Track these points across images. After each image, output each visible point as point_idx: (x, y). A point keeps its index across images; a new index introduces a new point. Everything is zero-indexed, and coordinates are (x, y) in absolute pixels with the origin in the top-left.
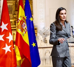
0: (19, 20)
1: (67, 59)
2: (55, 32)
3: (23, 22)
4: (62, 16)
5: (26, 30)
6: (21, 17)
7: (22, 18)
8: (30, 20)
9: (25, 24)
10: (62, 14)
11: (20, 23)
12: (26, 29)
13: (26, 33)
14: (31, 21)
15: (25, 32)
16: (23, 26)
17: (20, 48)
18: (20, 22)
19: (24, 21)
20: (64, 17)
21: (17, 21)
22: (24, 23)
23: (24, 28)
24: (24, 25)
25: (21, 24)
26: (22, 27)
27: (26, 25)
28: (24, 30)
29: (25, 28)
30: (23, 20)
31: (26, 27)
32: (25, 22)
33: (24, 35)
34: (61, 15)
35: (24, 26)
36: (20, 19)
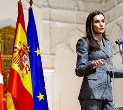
0: (16, 48)
1: (108, 106)
2: (87, 54)
3: (24, 53)
4: (98, 25)
5: (28, 69)
6: (20, 43)
7: (22, 46)
8: (36, 53)
9: (26, 57)
10: (98, 21)
11: (19, 53)
12: (28, 67)
13: (27, 73)
14: (38, 55)
15: (25, 71)
16: (23, 60)
17: (15, 96)
18: (18, 51)
19: (25, 51)
20: (101, 26)
21: (14, 49)
22: (25, 55)
23: (25, 65)
24: (26, 59)
25: (20, 55)
26: (22, 62)
27: (28, 59)
28: (25, 68)
29: (27, 65)
30: (23, 49)
31: (28, 62)
32: (27, 54)
33: (23, 77)
34: (95, 24)
35: (25, 61)
36: (18, 46)
